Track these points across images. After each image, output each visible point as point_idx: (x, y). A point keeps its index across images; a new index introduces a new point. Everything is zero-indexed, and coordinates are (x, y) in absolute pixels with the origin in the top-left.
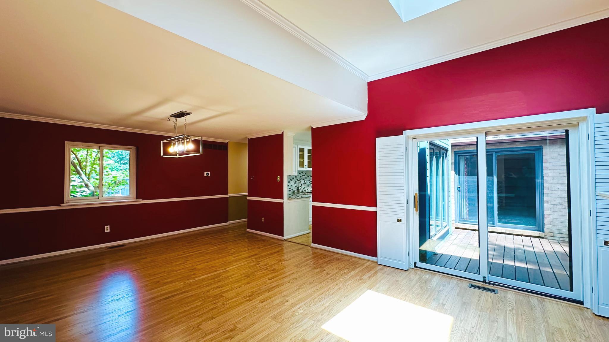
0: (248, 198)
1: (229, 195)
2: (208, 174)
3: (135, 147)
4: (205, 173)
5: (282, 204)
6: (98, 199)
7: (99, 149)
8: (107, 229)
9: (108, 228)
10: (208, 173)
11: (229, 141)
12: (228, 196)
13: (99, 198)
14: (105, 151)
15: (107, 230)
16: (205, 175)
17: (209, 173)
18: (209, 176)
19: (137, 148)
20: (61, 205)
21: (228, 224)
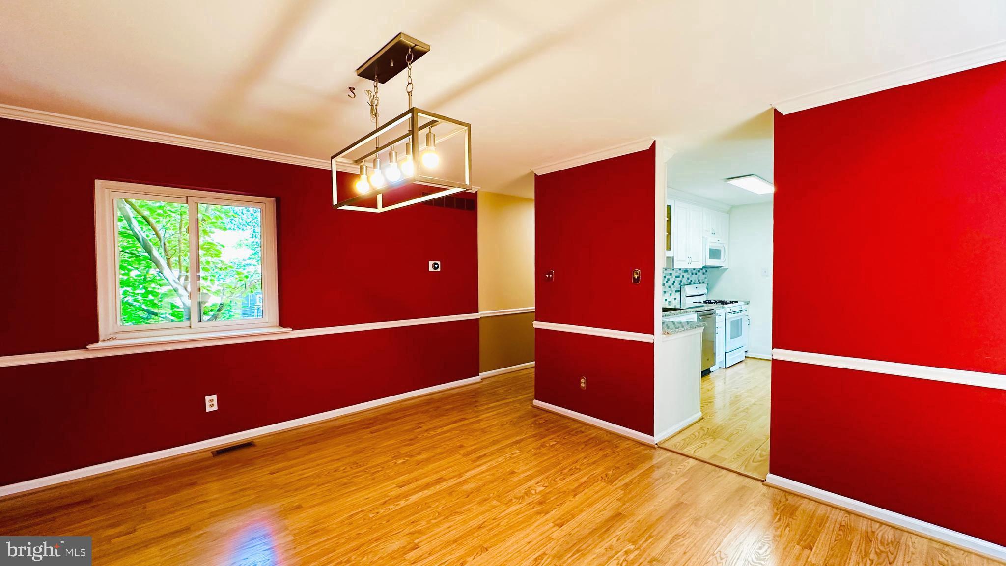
0: (538, 325)
1: (481, 314)
2: (436, 266)
3: (273, 199)
4: (431, 263)
5: (650, 347)
6: (190, 327)
7: (187, 203)
8: (211, 403)
9: (212, 400)
10: (437, 264)
11: (480, 188)
12: (479, 317)
13: (192, 327)
14: (202, 207)
15: (212, 406)
16: (431, 269)
17: (439, 263)
18: (439, 270)
19: (276, 201)
20: (87, 347)
21: (480, 380)
